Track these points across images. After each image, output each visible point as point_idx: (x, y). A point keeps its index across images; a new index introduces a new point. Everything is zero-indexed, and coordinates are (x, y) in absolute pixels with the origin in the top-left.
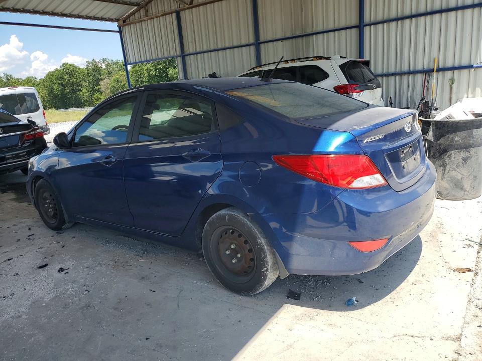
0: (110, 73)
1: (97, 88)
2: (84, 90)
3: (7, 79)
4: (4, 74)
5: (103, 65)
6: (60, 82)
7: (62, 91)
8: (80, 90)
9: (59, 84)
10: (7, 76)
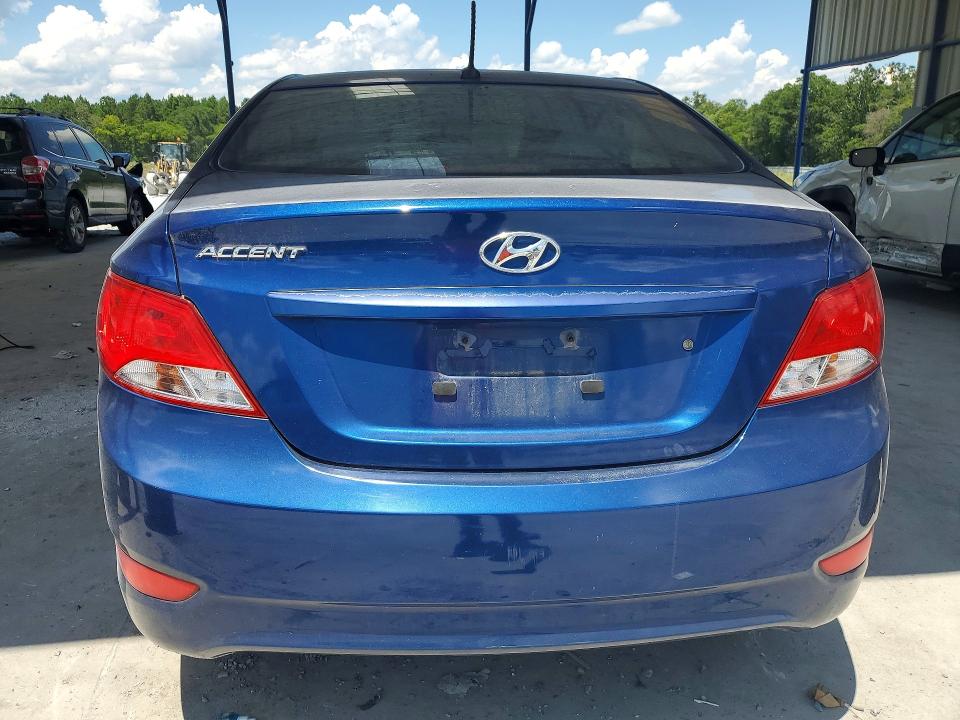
0: (897, 96)
1: (856, 128)
2: (827, 130)
3: (697, 102)
4: (694, 93)
5: (889, 77)
6: (785, 112)
7: (785, 129)
8: (820, 131)
9: (782, 116)
10: (699, 96)
